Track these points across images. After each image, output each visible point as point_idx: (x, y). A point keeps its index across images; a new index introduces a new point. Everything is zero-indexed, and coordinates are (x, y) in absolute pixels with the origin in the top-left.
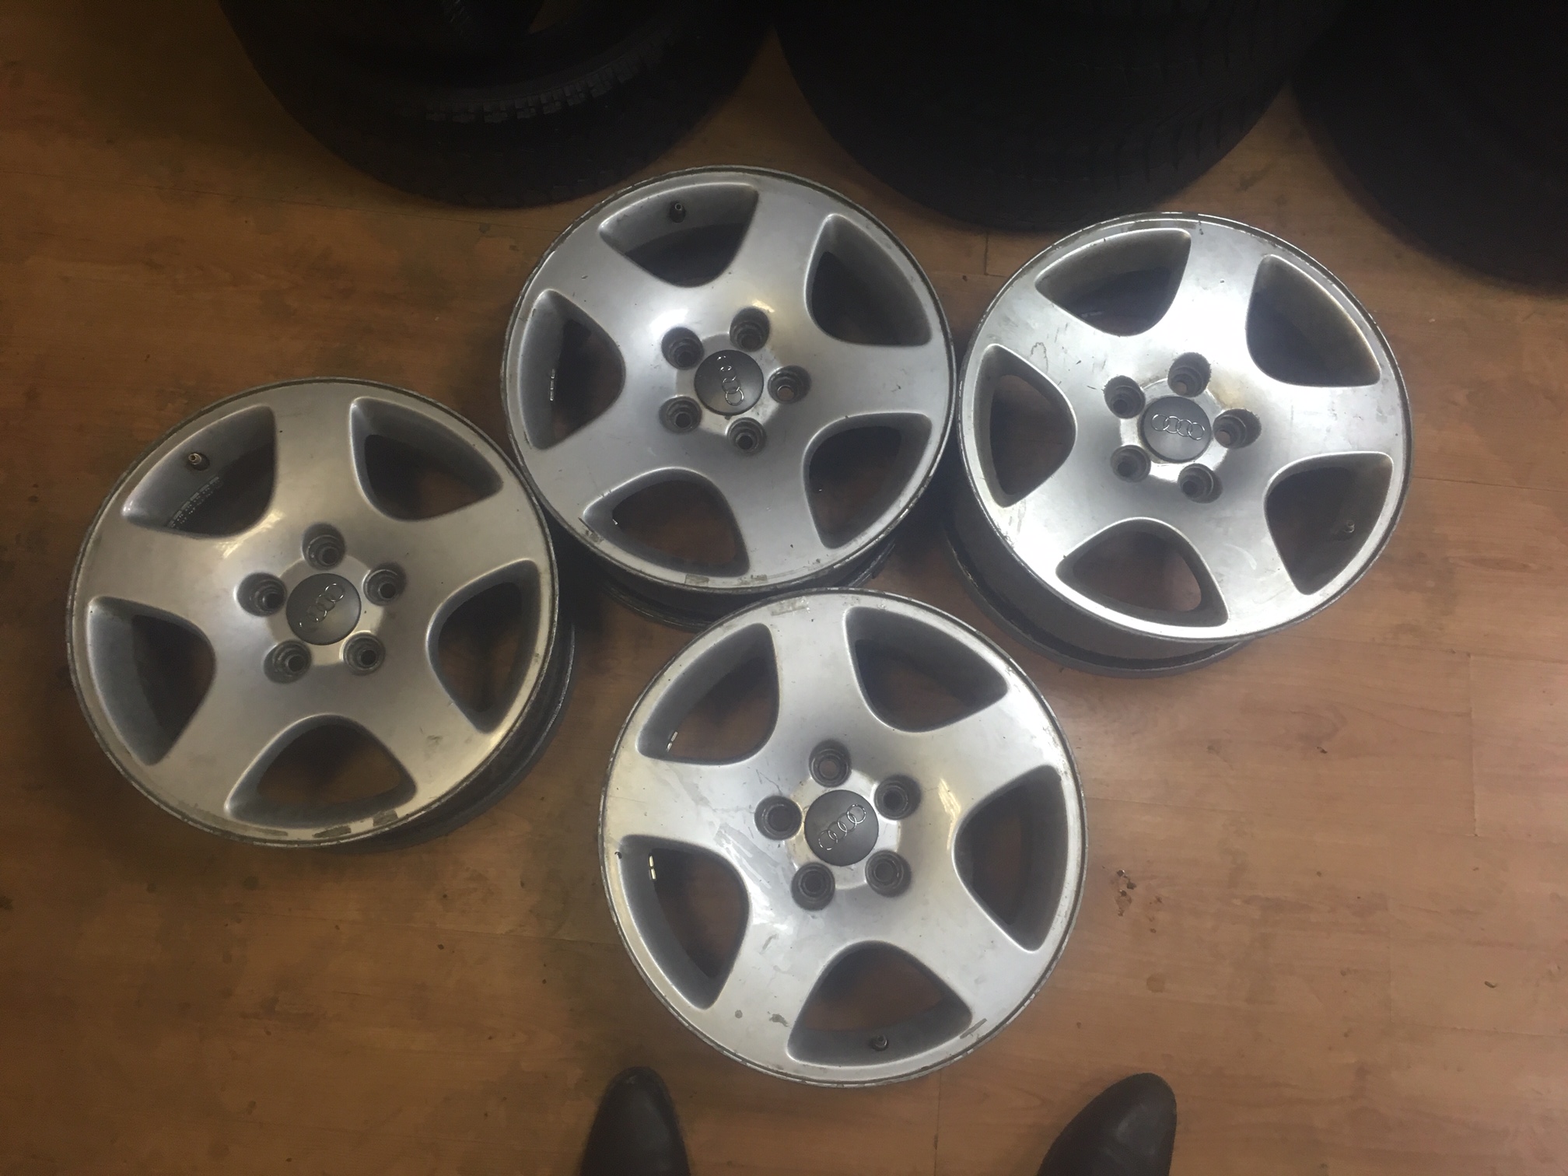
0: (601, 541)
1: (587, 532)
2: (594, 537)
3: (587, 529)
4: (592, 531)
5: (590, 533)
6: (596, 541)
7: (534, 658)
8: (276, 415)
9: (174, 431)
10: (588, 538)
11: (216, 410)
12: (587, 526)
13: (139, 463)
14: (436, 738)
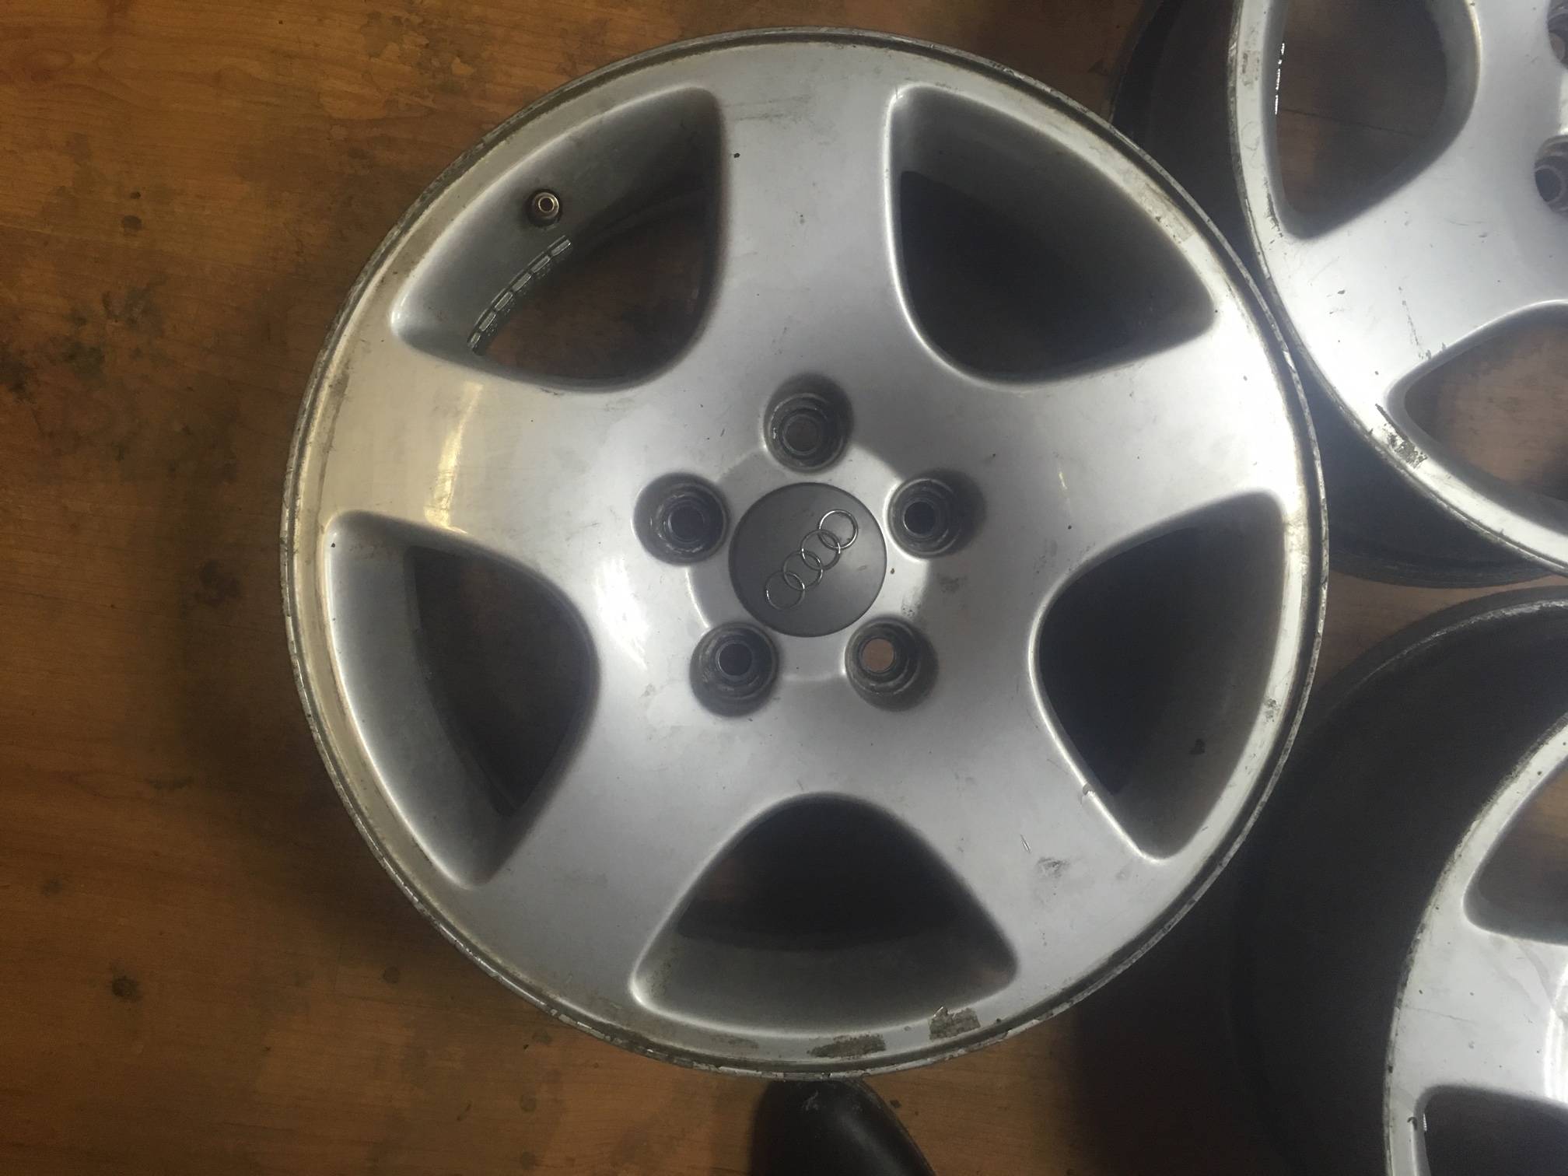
0: (1421, 460)
1: (1393, 441)
2: (1407, 451)
3: (1392, 431)
4: (1404, 437)
5: (1399, 441)
6: (1410, 461)
7: (1264, 708)
8: (728, 113)
9: (503, 136)
10: (1393, 451)
11: (595, 91)
12: (1393, 425)
13: (426, 206)
14: (1056, 863)
